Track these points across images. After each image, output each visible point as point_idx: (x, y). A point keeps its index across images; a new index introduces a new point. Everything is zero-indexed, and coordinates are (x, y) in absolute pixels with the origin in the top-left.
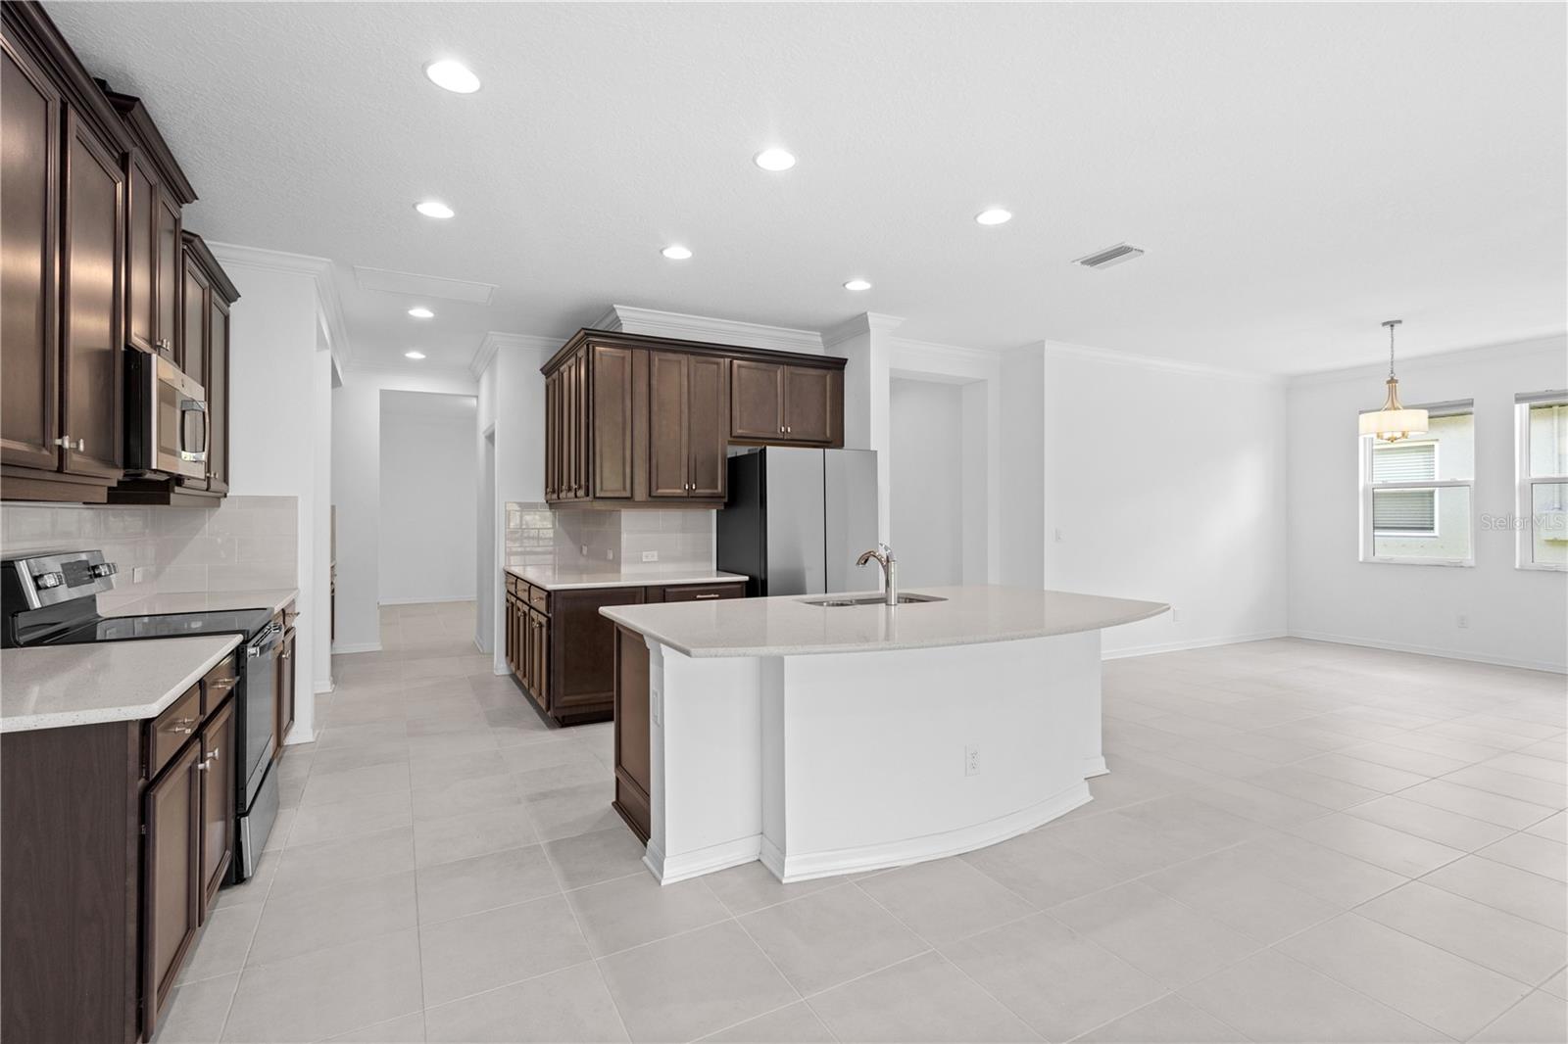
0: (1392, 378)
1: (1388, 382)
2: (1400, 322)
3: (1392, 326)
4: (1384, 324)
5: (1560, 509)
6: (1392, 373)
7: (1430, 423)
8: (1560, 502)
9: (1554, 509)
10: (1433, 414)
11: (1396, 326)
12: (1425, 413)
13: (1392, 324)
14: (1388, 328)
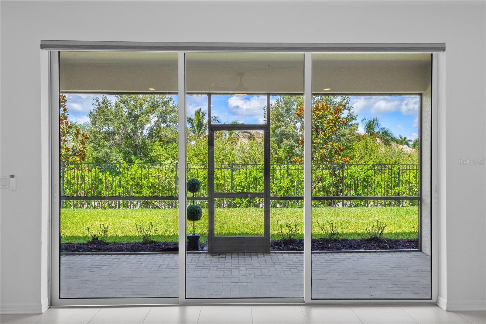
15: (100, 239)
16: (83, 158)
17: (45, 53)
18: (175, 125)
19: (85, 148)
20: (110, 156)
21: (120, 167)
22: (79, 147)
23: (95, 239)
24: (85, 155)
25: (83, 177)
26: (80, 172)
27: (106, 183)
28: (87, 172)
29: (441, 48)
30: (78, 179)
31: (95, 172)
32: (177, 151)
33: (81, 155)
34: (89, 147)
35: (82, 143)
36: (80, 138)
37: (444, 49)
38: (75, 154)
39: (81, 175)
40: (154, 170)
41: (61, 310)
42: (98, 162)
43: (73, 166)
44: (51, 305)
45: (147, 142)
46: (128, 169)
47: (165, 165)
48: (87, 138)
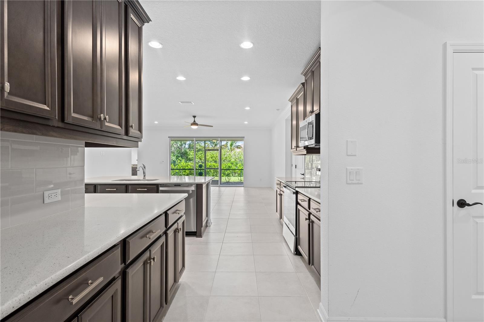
45: (187, 151)
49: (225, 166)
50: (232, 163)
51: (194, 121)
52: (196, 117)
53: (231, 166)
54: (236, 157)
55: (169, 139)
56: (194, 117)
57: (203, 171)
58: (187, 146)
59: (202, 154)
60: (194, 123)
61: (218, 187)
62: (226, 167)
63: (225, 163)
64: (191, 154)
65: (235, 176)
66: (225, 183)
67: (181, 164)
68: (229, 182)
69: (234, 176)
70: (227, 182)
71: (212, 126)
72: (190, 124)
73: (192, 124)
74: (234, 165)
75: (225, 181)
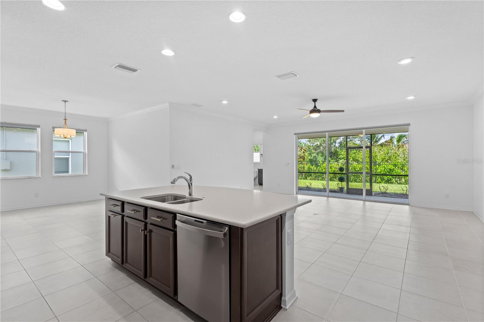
0: (65, 119)
1: (64, 119)
2: (67, 101)
3: (65, 102)
4: (63, 101)
5: (6, 160)
6: (65, 117)
7: (76, 134)
8: (6, 158)
9: (4, 159)
10: (77, 131)
11: (66, 102)
12: (74, 131)
13: (65, 101)
14: (64, 102)
15: (309, 187)
16: (304, 159)
17: (295, 135)
18: (355, 140)
19: (304, 155)
20: (317, 158)
21: (319, 163)
22: (303, 155)
23: (307, 187)
24: (305, 158)
25: (304, 168)
26: (303, 165)
27: (313, 170)
28: (305, 165)
29: (409, 125)
30: (302, 168)
31: (309, 165)
32: (356, 155)
33: (303, 158)
34: (306, 154)
35: (304, 153)
36: (303, 150)
37: (410, 125)
38: (300, 158)
39: (303, 167)
40: (334, 165)
41: (298, 195)
42: (311, 161)
43: (300, 163)
44: (296, 194)
45: (338, 149)
46: (322, 164)
47: (340, 162)
48: (305, 151)
49: (384, 168)
50: (395, 165)
51: (315, 107)
52: (318, 101)
53: (394, 169)
54: (406, 156)
55: (296, 136)
56: (315, 101)
57: (345, 177)
58: (337, 145)
59: (355, 153)
60: (315, 110)
61: (362, 202)
62: (386, 170)
63: (383, 165)
64: (343, 153)
65: (400, 183)
66: (378, 194)
67: (323, 166)
68: (385, 193)
69: (398, 184)
70: (383, 193)
71: (343, 111)
72: (309, 112)
73: (312, 111)
74: (398, 168)
75: (380, 191)
